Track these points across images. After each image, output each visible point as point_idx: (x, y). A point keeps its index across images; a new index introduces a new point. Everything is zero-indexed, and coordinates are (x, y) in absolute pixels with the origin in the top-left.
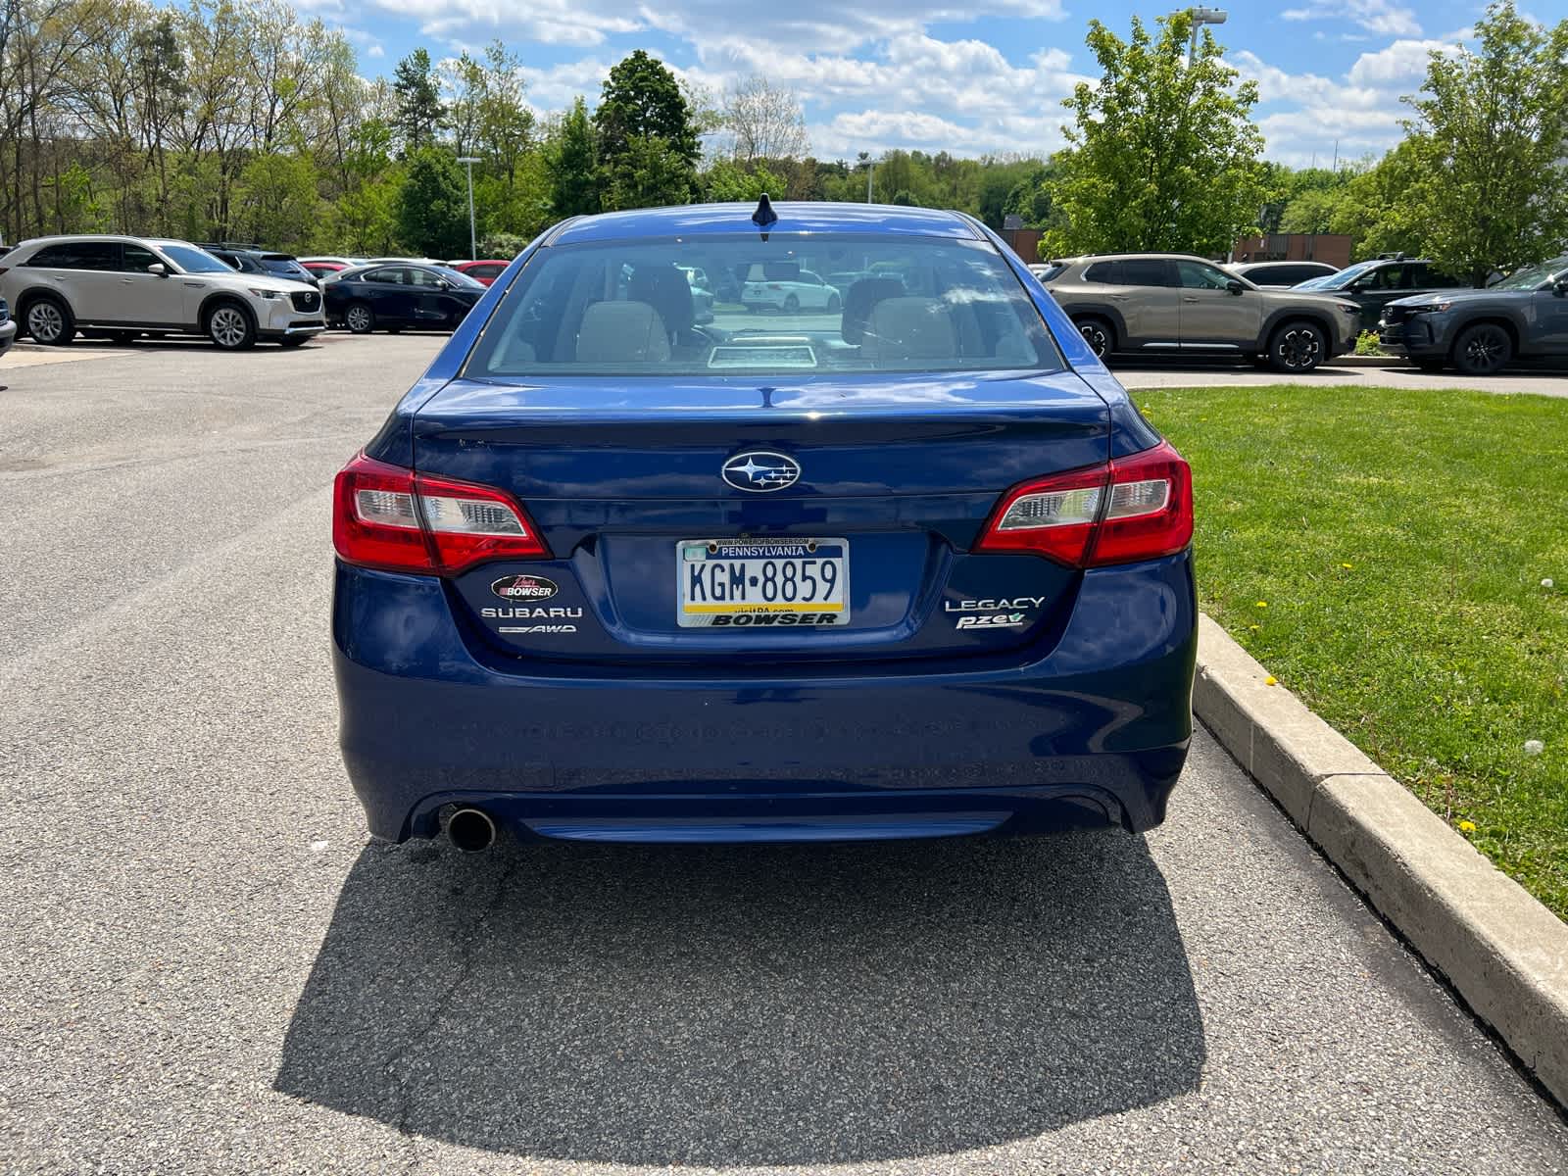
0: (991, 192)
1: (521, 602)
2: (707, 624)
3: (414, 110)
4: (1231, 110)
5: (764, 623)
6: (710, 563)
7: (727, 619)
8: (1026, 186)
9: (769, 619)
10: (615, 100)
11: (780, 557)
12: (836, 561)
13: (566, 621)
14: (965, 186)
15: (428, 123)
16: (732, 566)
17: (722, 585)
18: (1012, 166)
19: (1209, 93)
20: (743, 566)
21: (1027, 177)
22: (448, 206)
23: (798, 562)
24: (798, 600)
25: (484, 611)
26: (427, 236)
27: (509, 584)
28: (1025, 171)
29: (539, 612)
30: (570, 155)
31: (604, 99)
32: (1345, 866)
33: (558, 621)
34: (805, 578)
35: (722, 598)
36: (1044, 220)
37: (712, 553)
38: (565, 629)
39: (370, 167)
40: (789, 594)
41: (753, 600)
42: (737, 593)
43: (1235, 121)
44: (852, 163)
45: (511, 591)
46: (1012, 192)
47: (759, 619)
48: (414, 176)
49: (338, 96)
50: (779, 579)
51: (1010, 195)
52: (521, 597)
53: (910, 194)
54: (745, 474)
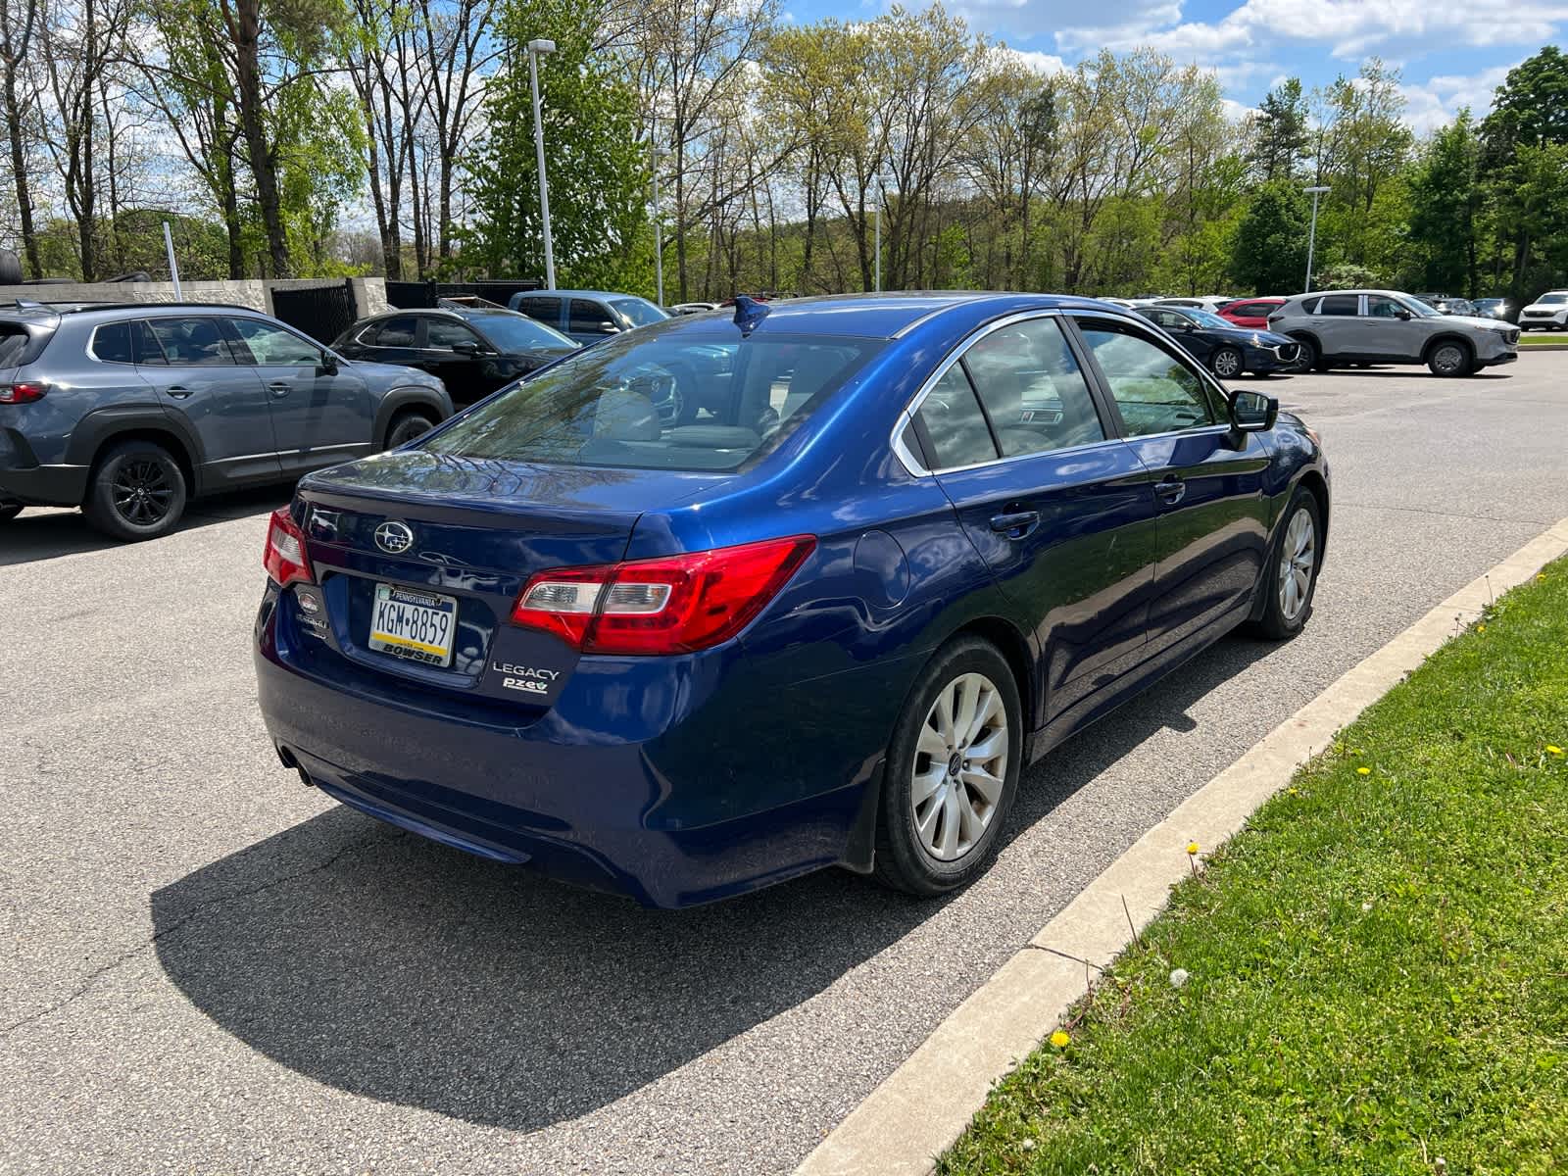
1: (307, 612)
2: (382, 649)
3: (1274, 143)
5: (407, 655)
7: (391, 647)
9: (410, 653)
10: (1507, 107)
11: (422, 605)
12: (448, 615)
13: (322, 630)
15: (1289, 153)
16: (399, 607)
17: (392, 621)
20: (404, 609)
22: (1286, 239)
23: (430, 611)
24: (426, 642)
26: (1257, 271)
27: (303, 599)
29: (314, 621)
30: (1440, 174)
31: (1495, 107)
34: (432, 625)
35: (391, 631)
37: (392, 596)
39: (1215, 206)
40: (423, 635)
41: (405, 636)
42: (399, 629)
45: (304, 604)
47: (406, 652)
48: (1255, 211)
49: (1199, 135)
50: (420, 623)
52: (307, 609)
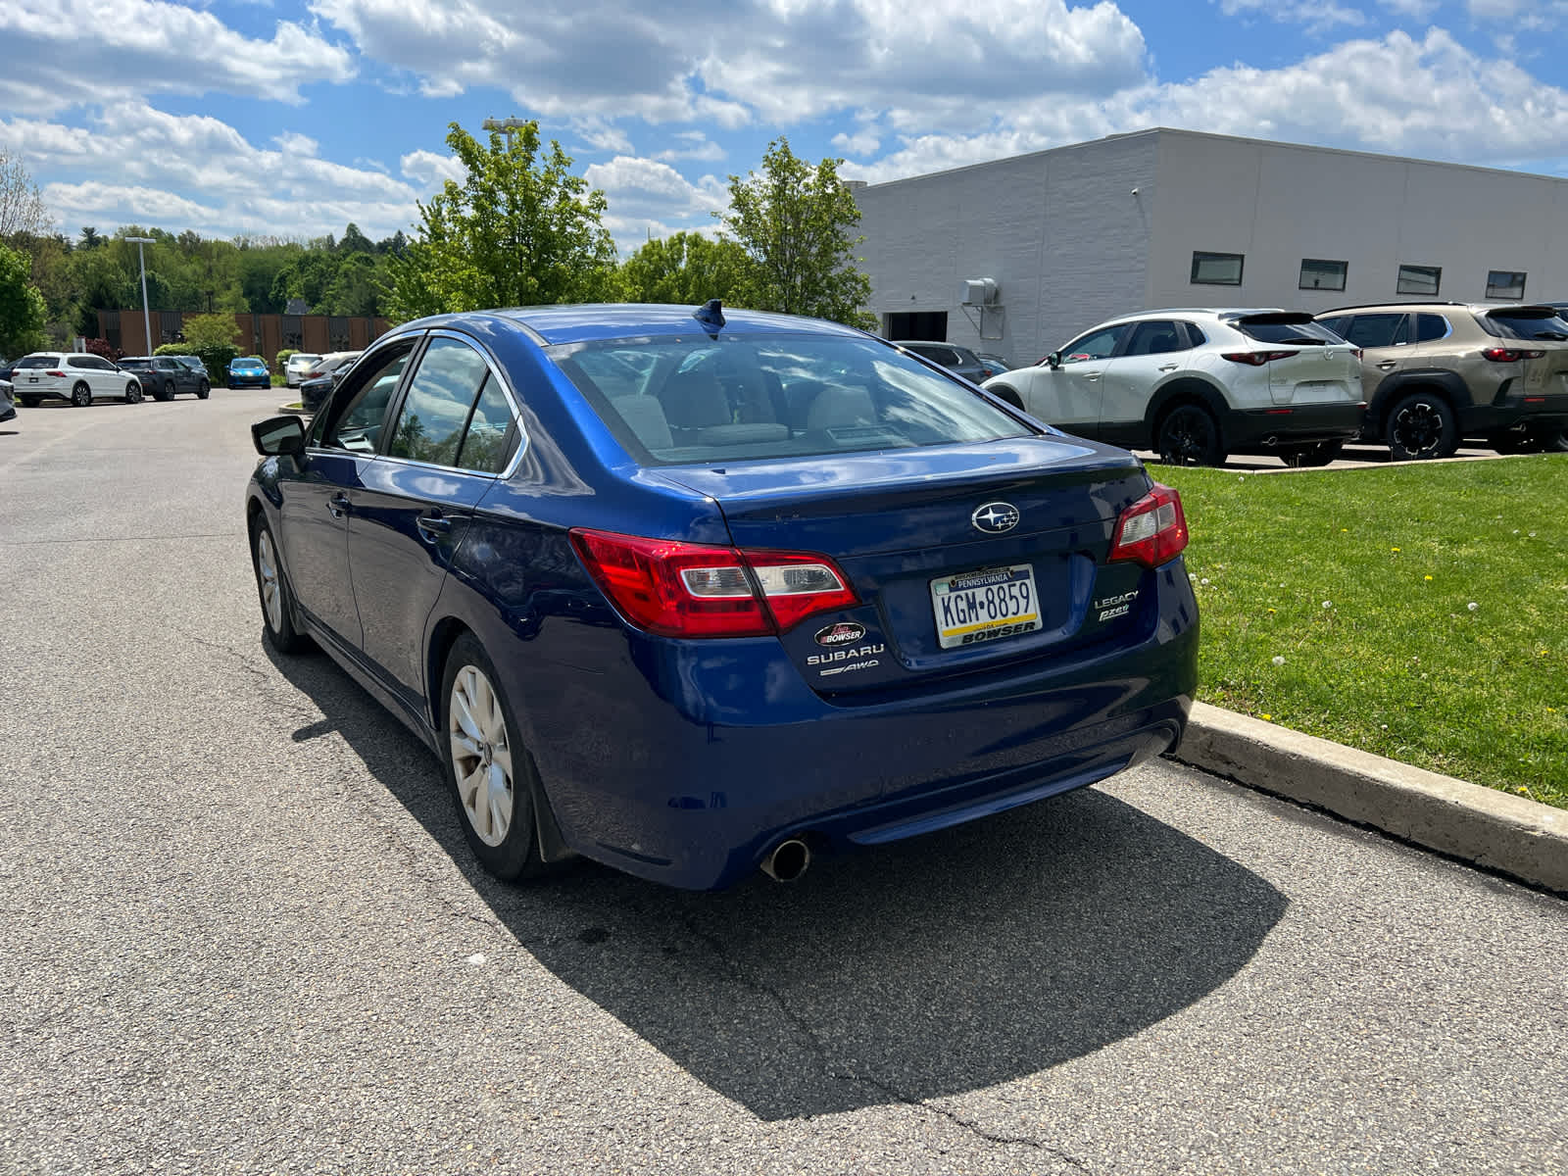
0: (254, 275)
1: (838, 646)
2: (959, 643)
4: (586, 214)
5: (993, 636)
6: (953, 595)
7: (971, 636)
8: (292, 270)
9: (996, 633)
11: (994, 584)
12: (1027, 581)
13: (873, 656)
14: (221, 269)
16: (967, 595)
17: (963, 611)
18: (270, 250)
19: (564, 197)
20: (974, 594)
21: (292, 262)
23: (1005, 586)
24: (1010, 616)
25: (809, 659)
27: (828, 633)
28: (286, 255)
29: (853, 652)
32: (1203, 763)
33: (867, 658)
34: (1011, 597)
35: (964, 622)
36: (319, 306)
37: (954, 587)
38: (870, 664)
40: (1004, 612)
41: (983, 621)
42: (973, 616)
43: (589, 224)
44: (76, 238)
45: (830, 639)
46: (278, 276)
47: (990, 634)
50: (997, 601)
51: (275, 280)
52: (838, 642)
53: (157, 275)
54: (989, 520)
